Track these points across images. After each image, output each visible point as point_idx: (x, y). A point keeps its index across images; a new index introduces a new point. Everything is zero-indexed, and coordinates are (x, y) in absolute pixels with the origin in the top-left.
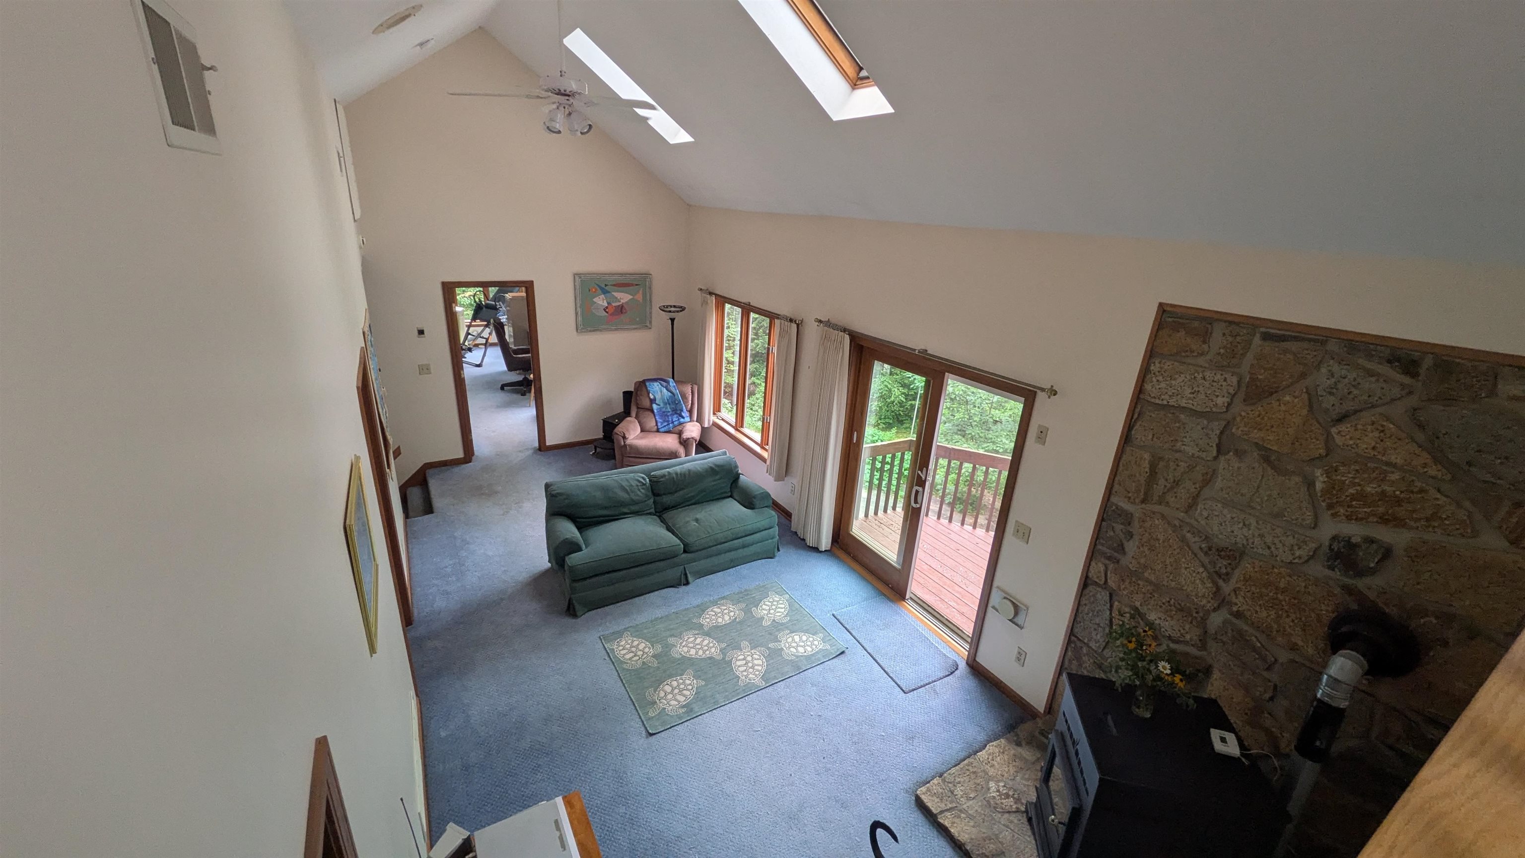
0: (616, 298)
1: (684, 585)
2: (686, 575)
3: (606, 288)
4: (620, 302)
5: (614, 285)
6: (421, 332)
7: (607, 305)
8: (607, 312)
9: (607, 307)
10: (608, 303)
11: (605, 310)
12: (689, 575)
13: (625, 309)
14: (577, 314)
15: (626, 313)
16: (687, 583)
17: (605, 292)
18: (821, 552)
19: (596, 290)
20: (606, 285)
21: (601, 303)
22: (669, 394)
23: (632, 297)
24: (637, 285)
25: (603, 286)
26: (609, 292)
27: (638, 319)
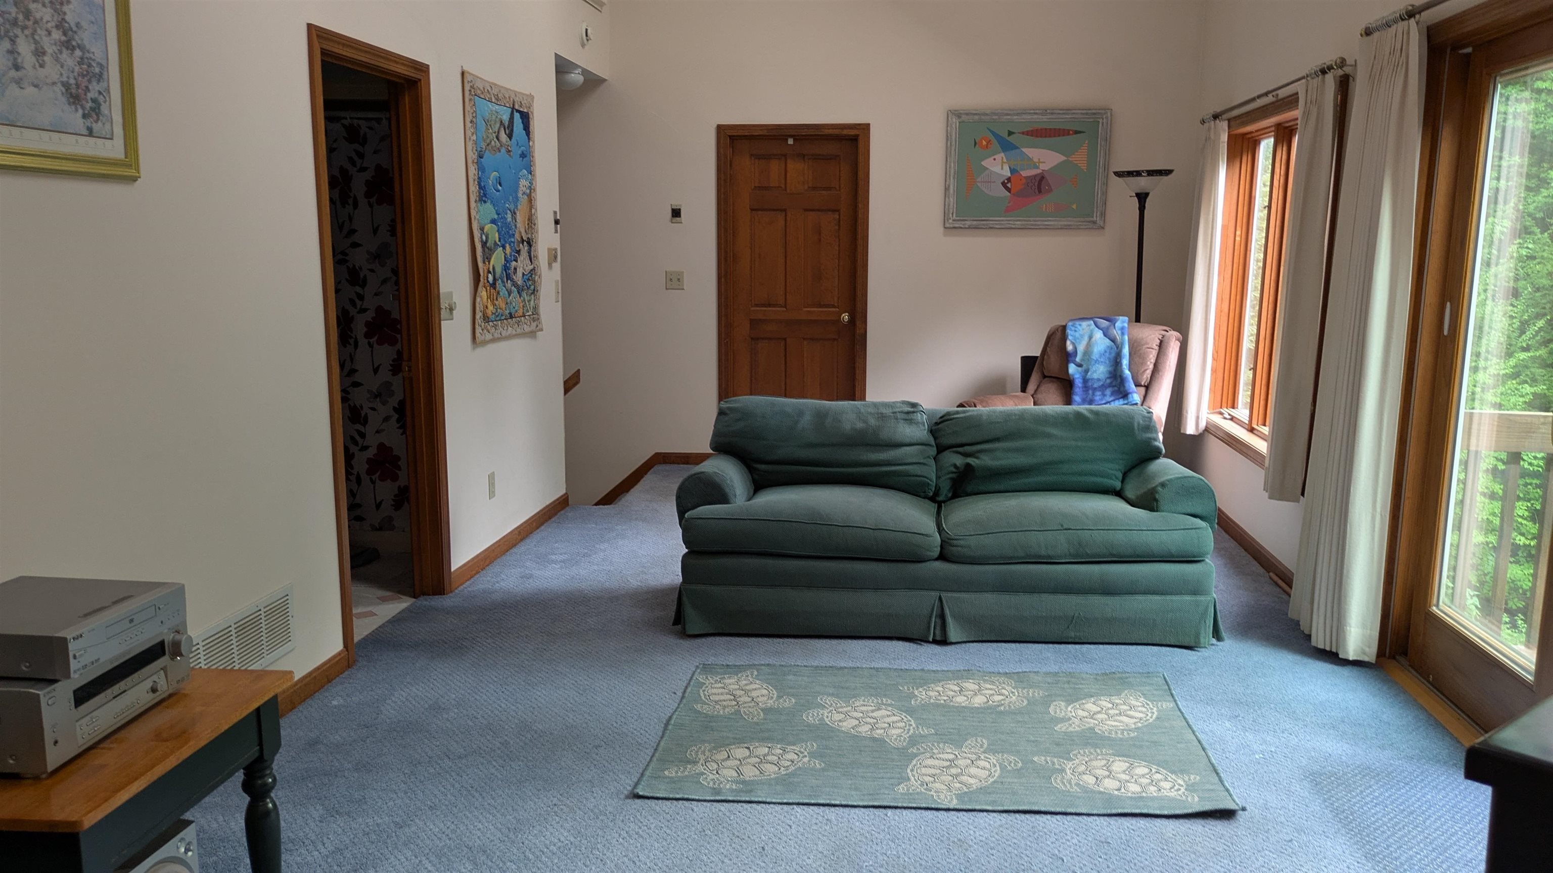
0: (1031, 159)
1: (935, 642)
2: (942, 617)
3: (1010, 139)
4: (1038, 168)
5: (1027, 133)
6: (676, 213)
7: (1009, 175)
8: (1009, 190)
9: (1009, 179)
10: (1012, 171)
11: (1004, 184)
12: (950, 620)
13: (1049, 185)
14: (947, 189)
15: (1050, 190)
16: (943, 641)
17: (1007, 147)
18: (1346, 663)
19: (989, 142)
20: (1010, 133)
21: (996, 169)
22: (1107, 342)
23: (1065, 158)
24: (1076, 132)
25: (1005, 135)
26: (1017, 148)
27: (1074, 207)
